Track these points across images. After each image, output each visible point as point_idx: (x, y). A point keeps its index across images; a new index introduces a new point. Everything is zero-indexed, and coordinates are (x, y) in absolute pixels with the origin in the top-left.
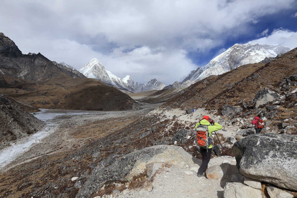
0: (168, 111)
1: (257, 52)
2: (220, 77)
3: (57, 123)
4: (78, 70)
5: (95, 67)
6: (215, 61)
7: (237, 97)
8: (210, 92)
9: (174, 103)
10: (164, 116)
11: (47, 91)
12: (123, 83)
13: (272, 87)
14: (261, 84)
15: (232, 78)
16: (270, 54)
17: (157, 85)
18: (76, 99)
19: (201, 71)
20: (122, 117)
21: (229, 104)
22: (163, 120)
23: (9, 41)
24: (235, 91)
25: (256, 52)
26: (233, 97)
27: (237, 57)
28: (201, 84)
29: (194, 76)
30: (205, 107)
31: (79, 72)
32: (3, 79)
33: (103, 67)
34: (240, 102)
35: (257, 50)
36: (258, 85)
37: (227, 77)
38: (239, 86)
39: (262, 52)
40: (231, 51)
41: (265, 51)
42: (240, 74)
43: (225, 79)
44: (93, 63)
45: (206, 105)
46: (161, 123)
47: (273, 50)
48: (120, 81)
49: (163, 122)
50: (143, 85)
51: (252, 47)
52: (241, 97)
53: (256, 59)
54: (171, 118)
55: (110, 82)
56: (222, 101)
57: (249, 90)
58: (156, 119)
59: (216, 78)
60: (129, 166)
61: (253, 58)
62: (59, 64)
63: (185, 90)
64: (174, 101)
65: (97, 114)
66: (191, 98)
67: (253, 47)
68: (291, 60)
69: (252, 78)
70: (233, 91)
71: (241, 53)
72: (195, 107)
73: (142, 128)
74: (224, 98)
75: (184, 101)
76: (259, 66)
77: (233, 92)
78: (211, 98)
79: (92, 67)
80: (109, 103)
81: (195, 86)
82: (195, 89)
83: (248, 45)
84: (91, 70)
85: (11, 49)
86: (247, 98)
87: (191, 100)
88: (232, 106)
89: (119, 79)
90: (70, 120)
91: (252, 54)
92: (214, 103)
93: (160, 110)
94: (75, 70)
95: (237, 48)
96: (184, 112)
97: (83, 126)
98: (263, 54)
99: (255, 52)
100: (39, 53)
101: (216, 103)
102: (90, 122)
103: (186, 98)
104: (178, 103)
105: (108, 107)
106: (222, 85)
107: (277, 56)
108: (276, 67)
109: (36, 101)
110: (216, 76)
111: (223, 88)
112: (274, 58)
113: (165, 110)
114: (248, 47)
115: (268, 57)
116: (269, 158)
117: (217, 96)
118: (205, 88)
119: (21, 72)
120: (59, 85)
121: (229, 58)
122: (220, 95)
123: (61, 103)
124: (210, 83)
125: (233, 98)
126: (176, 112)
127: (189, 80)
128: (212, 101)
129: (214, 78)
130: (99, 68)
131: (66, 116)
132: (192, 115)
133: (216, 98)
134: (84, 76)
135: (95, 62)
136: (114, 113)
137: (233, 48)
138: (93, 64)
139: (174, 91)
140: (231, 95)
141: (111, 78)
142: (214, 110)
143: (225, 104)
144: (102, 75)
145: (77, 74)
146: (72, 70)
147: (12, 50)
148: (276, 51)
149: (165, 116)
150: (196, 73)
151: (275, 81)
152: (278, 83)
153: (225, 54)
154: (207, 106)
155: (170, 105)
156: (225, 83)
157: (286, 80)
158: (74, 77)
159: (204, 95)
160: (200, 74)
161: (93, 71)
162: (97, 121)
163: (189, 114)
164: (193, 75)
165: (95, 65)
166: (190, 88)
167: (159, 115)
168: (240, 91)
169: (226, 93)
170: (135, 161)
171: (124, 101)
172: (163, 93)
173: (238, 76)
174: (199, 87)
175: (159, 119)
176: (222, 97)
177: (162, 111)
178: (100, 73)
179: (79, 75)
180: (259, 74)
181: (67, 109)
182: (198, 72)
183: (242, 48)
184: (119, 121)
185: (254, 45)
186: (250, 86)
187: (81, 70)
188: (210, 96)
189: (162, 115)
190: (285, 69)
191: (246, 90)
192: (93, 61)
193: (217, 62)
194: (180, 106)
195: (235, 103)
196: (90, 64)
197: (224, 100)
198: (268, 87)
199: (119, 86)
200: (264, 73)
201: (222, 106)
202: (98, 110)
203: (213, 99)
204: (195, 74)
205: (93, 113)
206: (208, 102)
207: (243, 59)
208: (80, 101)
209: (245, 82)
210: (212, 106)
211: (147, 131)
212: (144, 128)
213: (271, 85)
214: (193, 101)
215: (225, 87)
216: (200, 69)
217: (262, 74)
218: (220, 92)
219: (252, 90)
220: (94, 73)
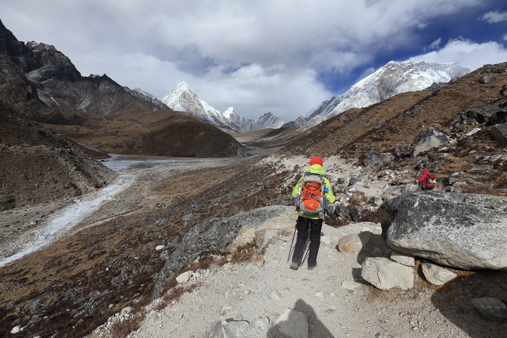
0: (288, 159)
1: (422, 74)
2: (365, 110)
3: (134, 174)
4: (159, 100)
5: (184, 95)
6: (359, 87)
7: (388, 140)
8: (348, 133)
9: (297, 148)
10: (282, 166)
11: (118, 129)
12: (224, 118)
13: (440, 126)
14: (424, 122)
15: (382, 112)
16: (440, 78)
17: (272, 121)
18: (158, 141)
19: (338, 101)
20: (223, 167)
21: (375, 149)
22: (281, 172)
23: (62, 57)
24: (385, 131)
25: (421, 73)
26: (381, 140)
27: (391, 81)
28: (336, 121)
29: (327, 108)
30: (341, 153)
31: (161, 102)
32: (58, 113)
33: (195, 95)
34: (391, 148)
35: (421, 70)
36: (419, 124)
37: (375, 111)
38: (392, 124)
39: (429, 74)
40: (383, 72)
41: (433, 73)
42: (393, 107)
43: (371, 114)
45: (342, 151)
46: (278, 175)
47: (446, 71)
48: (220, 115)
49: (280, 174)
50: (253, 122)
51: (414, 66)
52: (393, 140)
54: (292, 169)
55: (206, 117)
56: (365, 145)
57: (406, 131)
58: (270, 170)
59: (358, 112)
60: (232, 233)
61: (415, 84)
62: (132, 91)
63: (312, 130)
64: (297, 145)
66: (321, 140)
67: (416, 66)
68: (471, 87)
69: (412, 113)
70: (382, 132)
71: (397, 76)
72: (326, 154)
73: (250, 182)
74: (368, 142)
75: (311, 145)
76: (423, 96)
77: (382, 133)
78: (350, 142)
79: (179, 95)
80: (205, 146)
81: (327, 123)
82: (327, 128)
83: (408, 63)
84: (179, 99)
85: (66, 70)
86: (402, 142)
87: (321, 144)
88: (379, 153)
89: (219, 112)
90: (151, 170)
91: (414, 76)
92: (354, 148)
93: (277, 158)
94: (155, 99)
95: (392, 67)
97: (168, 178)
98: (430, 77)
99: (418, 74)
100: (105, 75)
101: (356, 148)
102: (178, 173)
103: (314, 140)
104: (302, 147)
105: (203, 153)
106: (367, 122)
107: (451, 81)
108: (448, 97)
109: (104, 143)
110: (359, 109)
111: (368, 127)
112: (445, 83)
113: (283, 157)
114: (408, 66)
115: (437, 82)
116: (430, 226)
117: (359, 138)
118: (342, 126)
119: (81, 102)
120: (134, 120)
121: (379, 83)
122: (363, 136)
123: (138, 146)
124: (350, 119)
126: (298, 161)
127: (319, 114)
128: (351, 146)
129: (356, 112)
130: (189, 96)
131: (145, 164)
133: (356, 141)
134: (168, 108)
135: (184, 88)
137: (386, 67)
138: (181, 90)
139: (297, 130)
140: (379, 137)
141: (207, 111)
142: (354, 158)
143: (369, 150)
144: (194, 107)
145: (159, 105)
146: (151, 99)
147: (68, 71)
148: (449, 74)
150: (330, 105)
151: (445, 118)
152: (449, 120)
153: (373, 77)
154: (344, 153)
155: (291, 150)
156: (371, 120)
157: (461, 117)
158: (155, 110)
159: (340, 137)
160: (336, 106)
161: (181, 100)
162: (188, 172)
164: (326, 107)
165: (184, 92)
167: (275, 165)
168: (393, 131)
169: (371, 134)
170: (241, 226)
171: (225, 144)
172: (281, 133)
173: (391, 110)
174: (333, 125)
175: (274, 170)
176: (366, 140)
177: (279, 158)
178: (191, 104)
179: (161, 107)
180: (422, 107)
181: (147, 155)
182: (333, 103)
183: (400, 67)
184: (219, 173)
185: (418, 64)
186: (407, 124)
187: (164, 100)
188: (348, 139)
189: (279, 165)
190: (461, 100)
191: (401, 130)
192: (180, 86)
193: (361, 88)
194: (304, 152)
195: (384, 149)
196: (177, 90)
197: (369, 144)
198: (433, 126)
199: (218, 123)
200: (430, 106)
201: (365, 152)
202: (190, 157)
203: (352, 143)
204: (328, 106)
206: (345, 148)
207: (400, 85)
208: (164, 144)
209: (401, 119)
210: (351, 153)
211: (257, 186)
212: (253, 181)
213: (438, 123)
214: (324, 145)
215: (370, 126)
216: (336, 99)
217: (427, 106)
218: (362, 133)
219: (410, 130)
220: (183, 103)
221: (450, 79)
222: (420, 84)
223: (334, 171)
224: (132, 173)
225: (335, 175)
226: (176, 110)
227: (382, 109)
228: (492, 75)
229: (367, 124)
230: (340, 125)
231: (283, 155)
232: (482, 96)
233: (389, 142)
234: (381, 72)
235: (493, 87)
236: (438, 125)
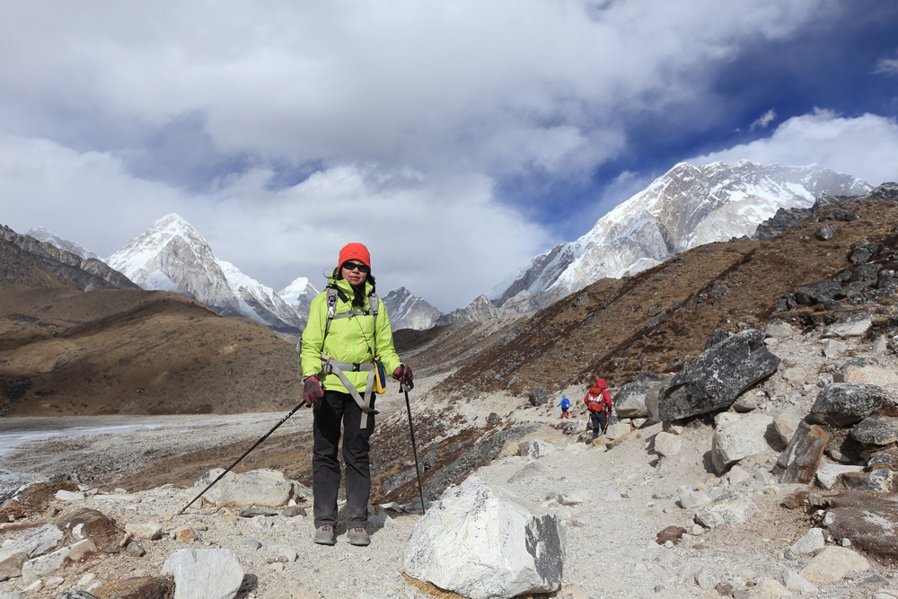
0: (468, 401)
1: (751, 189)
2: (631, 283)
3: (35, 470)
4: (103, 260)
5: (174, 249)
6: (615, 222)
7: (671, 349)
8: (599, 336)
9: (487, 374)
10: (458, 418)
12: (284, 307)
13: (755, 319)
14: (730, 312)
15: (664, 288)
16: (791, 198)
17: (409, 310)
18: (102, 374)
19: (568, 256)
20: (294, 435)
21: (649, 368)
22: (456, 432)
24: (665, 332)
25: (748, 189)
26: (659, 349)
27: (687, 207)
28: (571, 309)
29: (543, 274)
30: (587, 379)
31: (107, 267)
33: (204, 248)
34: (676, 364)
35: (749, 182)
36: (721, 316)
37: (651, 284)
38: (676, 318)
39: (767, 189)
40: (666, 186)
41: (775, 189)
42: (688, 276)
43: (644, 292)
44: (164, 232)
45: (589, 375)
46: (451, 440)
47: (802, 183)
48: (271, 298)
49: (455, 436)
51: (732, 174)
52: (680, 349)
53: (750, 214)
54: (481, 423)
55: (234, 305)
56: (632, 361)
57: (700, 330)
58: (429, 430)
59: (617, 287)
61: (741, 212)
62: (22, 238)
63: (518, 331)
64: (485, 368)
65: (194, 427)
66: (541, 355)
67: (736, 173)
68: (804, 246)
69: (709, 297)
70: (661, 333)
71: (697, 195)
72: (556, 385)
73: (384, 461)
74: (636, 354)
75: (520, 366)
76: (743, 251)
77: (660, 336)
78: (604, 354)
79: (160, 249)
80: (237, 382)
81: (551, 315)
82: (552, 325)
83: (718, 167)
84: (159, 259)
86: (695, 352)
87: (542, 363)
88: (655, 375)
89: (269, 291)
90: (86, 456)
91: (736, 196)
92: (611, 368)
93: (441, 400)
94: (91, 260)
95: (683, 177)
96: (524, 400)
97: (143, 473)
98: (771, 197)
99: (744, 191)
101: (616, 367)
102: (170, 458)
103: (525, 356)
104: (498, 372)
105: (232, 400)
106: (636, 310)
107: (816, 205)
108: (768, 266)
110: (617, 281)
111: (639, 322)
113: (457, 398)
114: (719, 173)
115: (787, 208)
117: (619, 348)
118: (584, 320)
120: (24, 318)
121: (659, 211)
122: (627, 343)
123: (38, 389)
124: (600, 305)
125: (661, 351)
126: (494, 404)
127: (527, 289)
128: (606, 364)
129: (611, 287)
130: (188, 249)
131: (64, 439)
132: (552, 406)
133: (615, 353)
134: (127, 282)
135: (174, 230)
136: (257, 420)
137: (671, 175)
138: (166, 236)
139: (475, 331)
140: (655, 344)
141: (238, 287)
142: (613, 386)
143: (639, 369)
144: (202, 279)
145: (102, 274)
146: (79, 259)
148: (808, 188)
149: (461, 417)
150: (550, 265)
151: (763, 306)
152: (770, 309)
153: (645, 199)
154: (593, 378)
155: (473, 380)
156: (644, 306)
157: (787, 303)
158: (89, 288)
159: (583, 346)
160: (564, 270)
161: (164, 262)
162: (199, 453)
163: (539, 405)
164: (540, 271)
165: (175, 241)
166: (534, 323)
167: (441, 416)
168: (679, 331)
169: (642, 338)
171: (292, 373)
172: (435, 341)
173: (684, 281)
174: (564, 319)
175: (440, 430)
176: (633, 351)
177: (446, 401)
178: (193, 270)
179: (107, 279)
180: (727, 284)
181: (66, 414)
182: (557, 260)
183: (701, 176)
184: (284, 450)
185: (740, 168)
186: (702, 318)
187: (115, 262)
188: (601, 348)
189: (451, 416)
190: (788, 271)
191: (692, 330)
192: (164, 225)
193: (619, 224)
194: (506, 384)
195: (665, 365)
196: (153, 236)
197: (638, 358)
198: (745, 321)
199: (266, 319)
200: (739, 282)
201: (632, 375)
202: (195, 413)
203: (607, 358)
204: (546, 269)
205: (176, 425)
206: (594, 367)
207: (706, 215)
208: (119, 381)
209: (692, 307)
210: (606, 378)
211: (405, 468)
212: (392, 459)
213: (753, 314)
214: (549, 366)
215: (644, 319)
216: (563, 250)
217: (734, 283)
218: (629, 334)
219: (707, 329)
220: (170, 268)
221: (813, 200)
222: (750, 212)
223: (578, 415)
224: (28, 468)
225: (581, 421)
226: (150, 287)
227: (665, 281)
228: (837, 225)
229: (636, 314)
230: (580, 318)
231: (455, 394)
232: (820, 265)
233: (673, 353)
234: (662, 186)
235: (837, 247)
236: (753, 319)
